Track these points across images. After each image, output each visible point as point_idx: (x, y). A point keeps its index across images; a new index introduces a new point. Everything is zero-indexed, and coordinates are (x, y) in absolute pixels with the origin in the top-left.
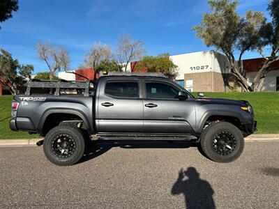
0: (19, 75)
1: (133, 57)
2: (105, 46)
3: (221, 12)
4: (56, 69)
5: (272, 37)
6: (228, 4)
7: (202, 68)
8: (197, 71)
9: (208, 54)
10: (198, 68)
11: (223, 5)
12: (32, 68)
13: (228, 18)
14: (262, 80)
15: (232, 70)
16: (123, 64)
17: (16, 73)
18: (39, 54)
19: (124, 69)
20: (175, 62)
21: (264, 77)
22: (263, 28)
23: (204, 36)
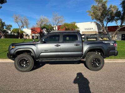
0: (5, 29)
1: (59, 23)
2: (45, 17)
3: (100, 5)
4: (22, 27)
5: (121, 17)
6: (103, 1)
7: (90, 29)
8: (87, 30)
9: (93, 23)
10: (88, 29)
11: (101, 1)
12: (11, 26)
13: (103, 8)
14: (116, 35)
15: (103, 31)
16: (54, 26)
17: (4, 28)
18: (14, 20)
19: (54, 28)
20: (78, 26)
21: (117, 34)
22: (116, 13)
23: (92, 15)
